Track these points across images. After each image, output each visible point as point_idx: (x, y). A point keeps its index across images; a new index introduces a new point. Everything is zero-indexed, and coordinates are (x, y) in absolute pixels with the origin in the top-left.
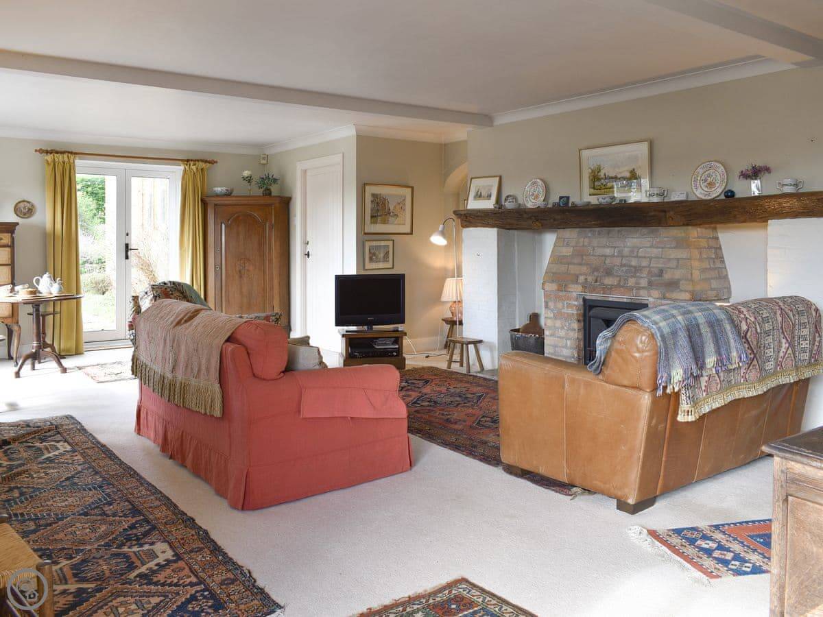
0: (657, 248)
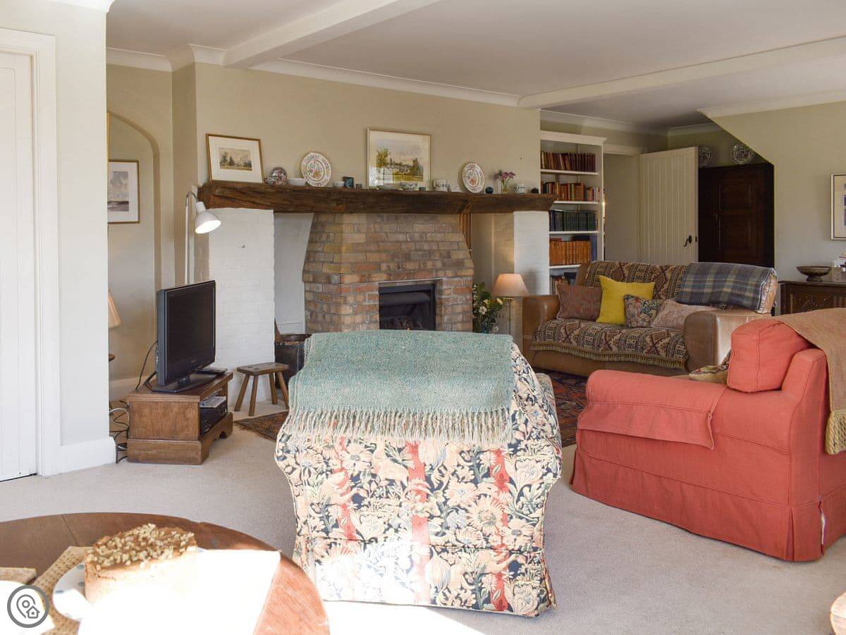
0: (440, 232)
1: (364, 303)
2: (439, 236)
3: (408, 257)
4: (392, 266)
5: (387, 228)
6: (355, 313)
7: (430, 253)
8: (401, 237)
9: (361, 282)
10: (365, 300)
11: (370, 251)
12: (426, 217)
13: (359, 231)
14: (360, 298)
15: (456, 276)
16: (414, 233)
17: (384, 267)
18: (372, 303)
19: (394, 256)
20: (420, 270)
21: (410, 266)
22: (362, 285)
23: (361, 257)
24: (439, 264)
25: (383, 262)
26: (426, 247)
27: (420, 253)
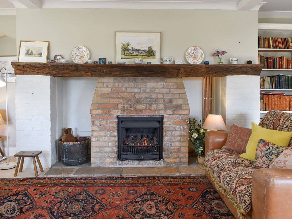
0: (166, 88)
1: (106, 126)
2: (165, 90)
3: (138, 102)
4: (126, 106)
5: (126, 85)
6: (100, 130)
7: (156, 100)
8: (136, 90)
9: (104, 114)
10: (107, 124)
11: (113, 98)
12: (157, 79)
13: (107, 87)
14: (104, 122)
15: (174, 114)
16: (147, 88)
17: (120, 106)
18: (112, 125)
19: (129, 101)
20: (146, 109)
21: (139, 107)
22: (104, 116)
23: (106, 100)
24: (161, 106)
25: (120, 104)
26: (154, 96)
27: (149, 100)
